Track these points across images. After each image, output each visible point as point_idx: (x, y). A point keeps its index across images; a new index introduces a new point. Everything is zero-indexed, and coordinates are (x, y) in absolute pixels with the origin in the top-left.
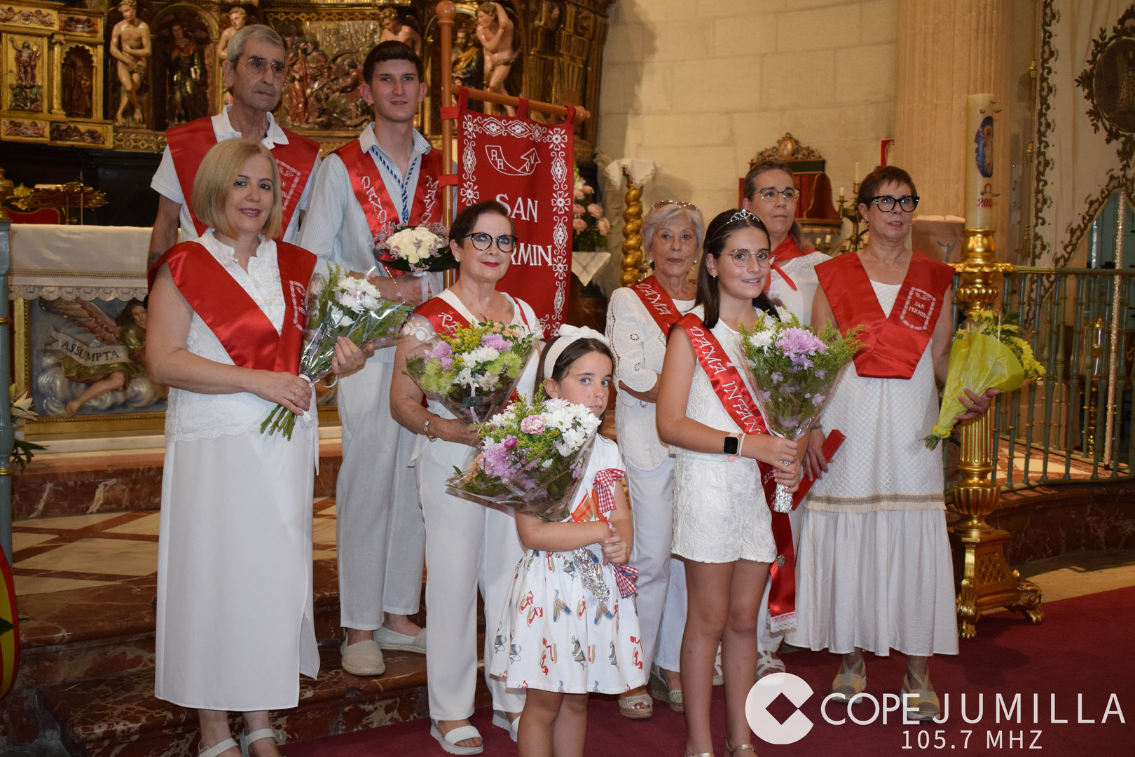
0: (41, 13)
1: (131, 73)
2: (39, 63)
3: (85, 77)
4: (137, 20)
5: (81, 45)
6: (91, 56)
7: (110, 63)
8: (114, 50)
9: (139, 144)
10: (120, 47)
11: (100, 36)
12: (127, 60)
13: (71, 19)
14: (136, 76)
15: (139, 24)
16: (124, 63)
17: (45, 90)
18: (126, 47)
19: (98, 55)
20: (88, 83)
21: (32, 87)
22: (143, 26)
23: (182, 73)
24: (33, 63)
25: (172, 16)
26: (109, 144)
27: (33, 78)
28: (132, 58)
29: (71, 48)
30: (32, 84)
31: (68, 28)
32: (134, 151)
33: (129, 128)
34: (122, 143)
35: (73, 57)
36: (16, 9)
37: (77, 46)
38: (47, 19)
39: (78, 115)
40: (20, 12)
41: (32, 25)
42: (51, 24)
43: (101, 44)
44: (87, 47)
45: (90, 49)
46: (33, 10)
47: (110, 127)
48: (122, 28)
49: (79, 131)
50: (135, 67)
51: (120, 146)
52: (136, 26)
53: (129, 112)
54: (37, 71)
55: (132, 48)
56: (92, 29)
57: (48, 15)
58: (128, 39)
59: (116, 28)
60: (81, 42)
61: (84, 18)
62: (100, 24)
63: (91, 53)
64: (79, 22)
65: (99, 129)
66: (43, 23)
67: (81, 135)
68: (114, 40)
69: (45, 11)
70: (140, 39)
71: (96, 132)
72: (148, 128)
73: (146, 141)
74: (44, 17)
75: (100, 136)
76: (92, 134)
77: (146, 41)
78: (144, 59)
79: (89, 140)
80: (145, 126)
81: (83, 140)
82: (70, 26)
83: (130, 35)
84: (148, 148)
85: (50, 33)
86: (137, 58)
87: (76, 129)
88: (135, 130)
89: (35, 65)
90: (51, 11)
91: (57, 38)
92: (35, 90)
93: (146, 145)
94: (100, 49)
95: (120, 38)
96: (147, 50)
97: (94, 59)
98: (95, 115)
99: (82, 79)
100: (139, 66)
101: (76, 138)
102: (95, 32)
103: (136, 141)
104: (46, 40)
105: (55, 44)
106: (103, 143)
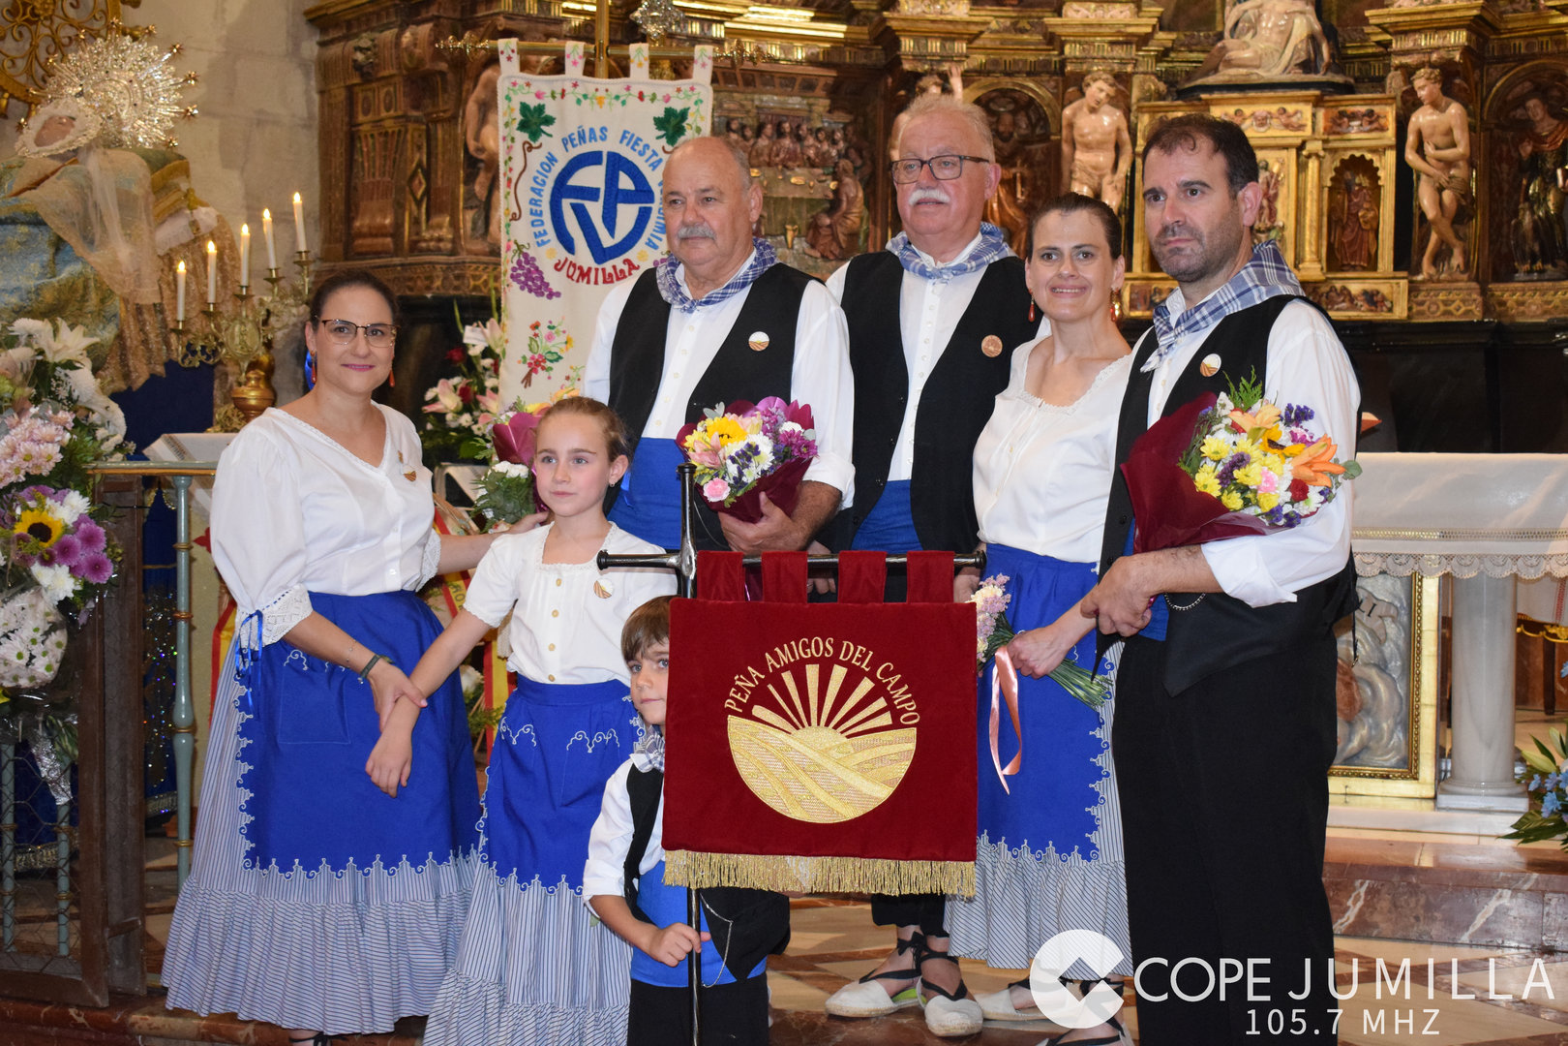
0: (1285, 110)
1: (1440, 190)
2: (1283, 191)
3: (1366, 205)
4: (1445, 99)
5: (1358, 154)
6: (1377, 169)
7: (1406, 177)
8: (1411, 156)
9: (1452, 308)
10: (1420, 150)
11: (1390, 135)
12: (1432, 171)
13: (1342, 114)
14: (1447, 195)
15: (1448, 105)
16: (1428, 175)
17: (1290, 233)
18: (1429, 149)
19: (1386, 167)
20: (1371, 214)
21: (1269, 230)
22: (1455, 109)
23: (1543, 180)
24: (1272, 192)
25: (1527, 84)
26: (1400, 312)
27: (1272, 214)
28: (1441, 164)
29: (1343, 161)
30: (1269, 224)
31: (1338, 129)
32: (1443, 319)
33: (1439, 281)
34: (1424, 308)
35: (1348, 175)
36: (1247, 110)
37: (1352, 156)
38: (1294, 119)
39: (1354, 268)
40: (1253, 115)
41: (1270, 133)
42: (1301, 127)
43: (1390, 147)
44: (1368, 156)
45: (1375, 158)
46: (1274, 108)
47: (1404, 283)
48: (1422, 118)
49: (1349, 293)
50: (1444, 179)
51: (1421, 313)
52: (1443, 111)
53: (1441, 256)
54: (1279, 205)
55: (1437, 148)
56: (1375, 125)
57: (1296, 113)
58: (1432, 135)
59: (1413, 119)
60: (1357, 148)
61: (1363, 109)
62: (1389, 114)
63: (1376, 164)
64: (1353, 117)
65: (1384, 288)
66: (1287, 126)
67: (1352, 299)
68: (1411, 138)
69: (1291, 108)
70: (1449, 132)
71: (1378, 292)
72: (1470, 280)
73: (1463, 301)
74: (1289, 117)
75: (1384, 299)
76: (1372, 299)
77: (1461, 137)
78: (1461, 163)
79: (1365, 307)
80: (1465, 277)
81: (1353, 306)
82: (1340, 125)
83: (1434, 127)
84: (1467, 313)
85: (1298, 141)
86: (1449, 164)
87: (1345, 293)
88: (1448, 285)
89: (1276, 195)
90: (1301, 107)
91: (1311, 147)
92: (1273, 234)
93: (1463, 309)
94: (1391, 156)
95: (1420, 134)
96: (1462, 148)
97: (1381, 173)
98: (1380, 265)
99: (1359, 207)
100: (1451, 177)
101: (1344, 305)
102: (1382, 129)
103: (1446, 303)
104: (1293, 152)
105: (1309, 156)
106: (1390, 310)
